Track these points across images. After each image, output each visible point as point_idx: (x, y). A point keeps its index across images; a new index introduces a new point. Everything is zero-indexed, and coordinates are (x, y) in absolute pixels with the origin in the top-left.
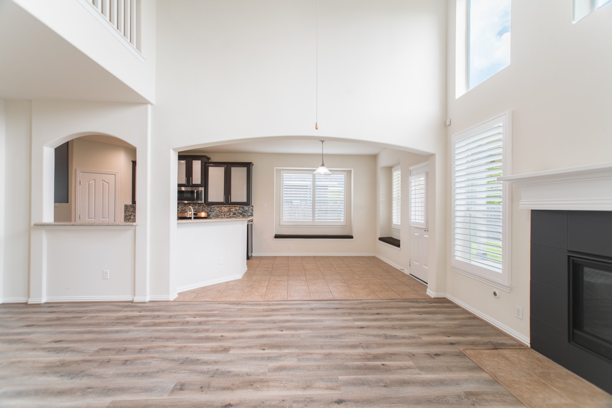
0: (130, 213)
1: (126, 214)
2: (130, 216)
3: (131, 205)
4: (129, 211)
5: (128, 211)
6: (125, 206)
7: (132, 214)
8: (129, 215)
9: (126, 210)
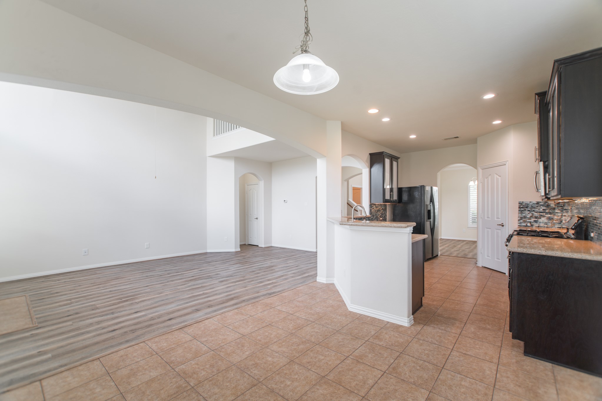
0: (536, 214)
1: (524, 215)
2: (536, 218)
3: (538, 202)
4: (534, 211)
5: (528, 211)
6: (519, 203)
7: (541, 215)
8: (531, 216)
9: (522, 209)
